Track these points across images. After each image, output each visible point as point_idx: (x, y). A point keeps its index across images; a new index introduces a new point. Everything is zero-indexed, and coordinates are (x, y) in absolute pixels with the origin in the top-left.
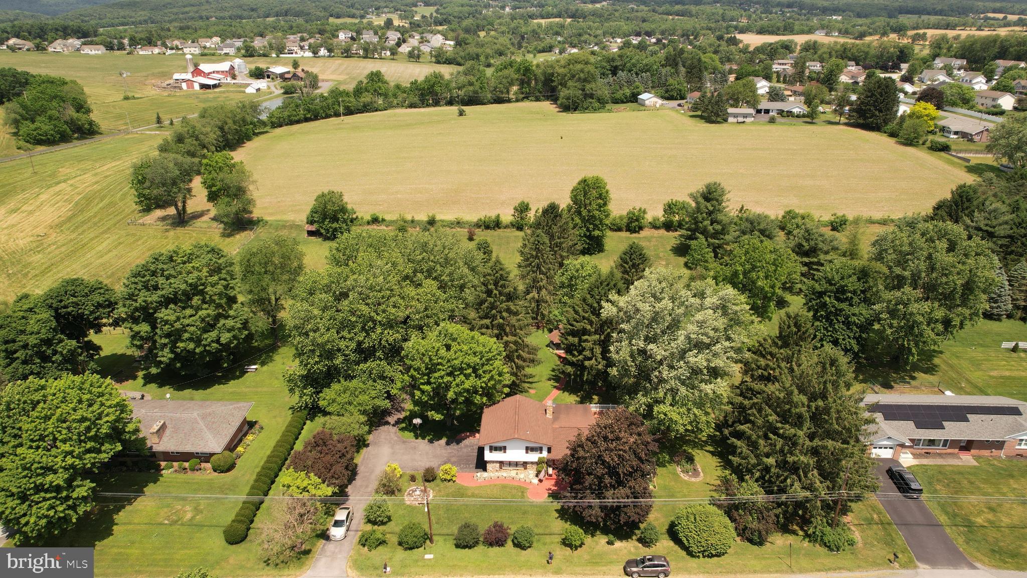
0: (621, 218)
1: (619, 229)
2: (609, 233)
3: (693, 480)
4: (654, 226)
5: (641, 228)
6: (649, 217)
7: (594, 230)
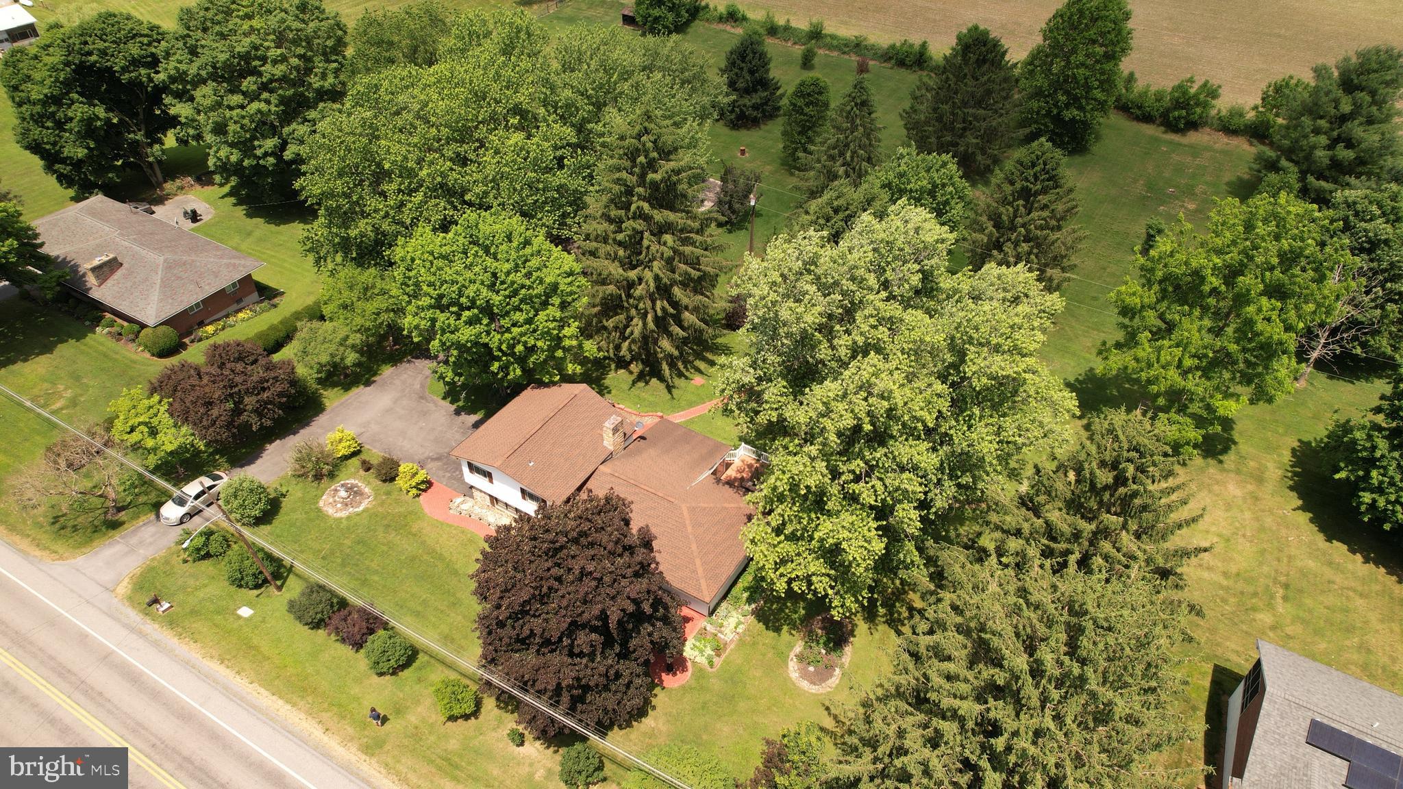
0: (1159, 97)
1: (1147, 118)
2: (1115, 119)
3: (805, 685)
4: (1229, 127)
5: (1193, 125)
6: (1222, 105)
7: (1067, 106)
